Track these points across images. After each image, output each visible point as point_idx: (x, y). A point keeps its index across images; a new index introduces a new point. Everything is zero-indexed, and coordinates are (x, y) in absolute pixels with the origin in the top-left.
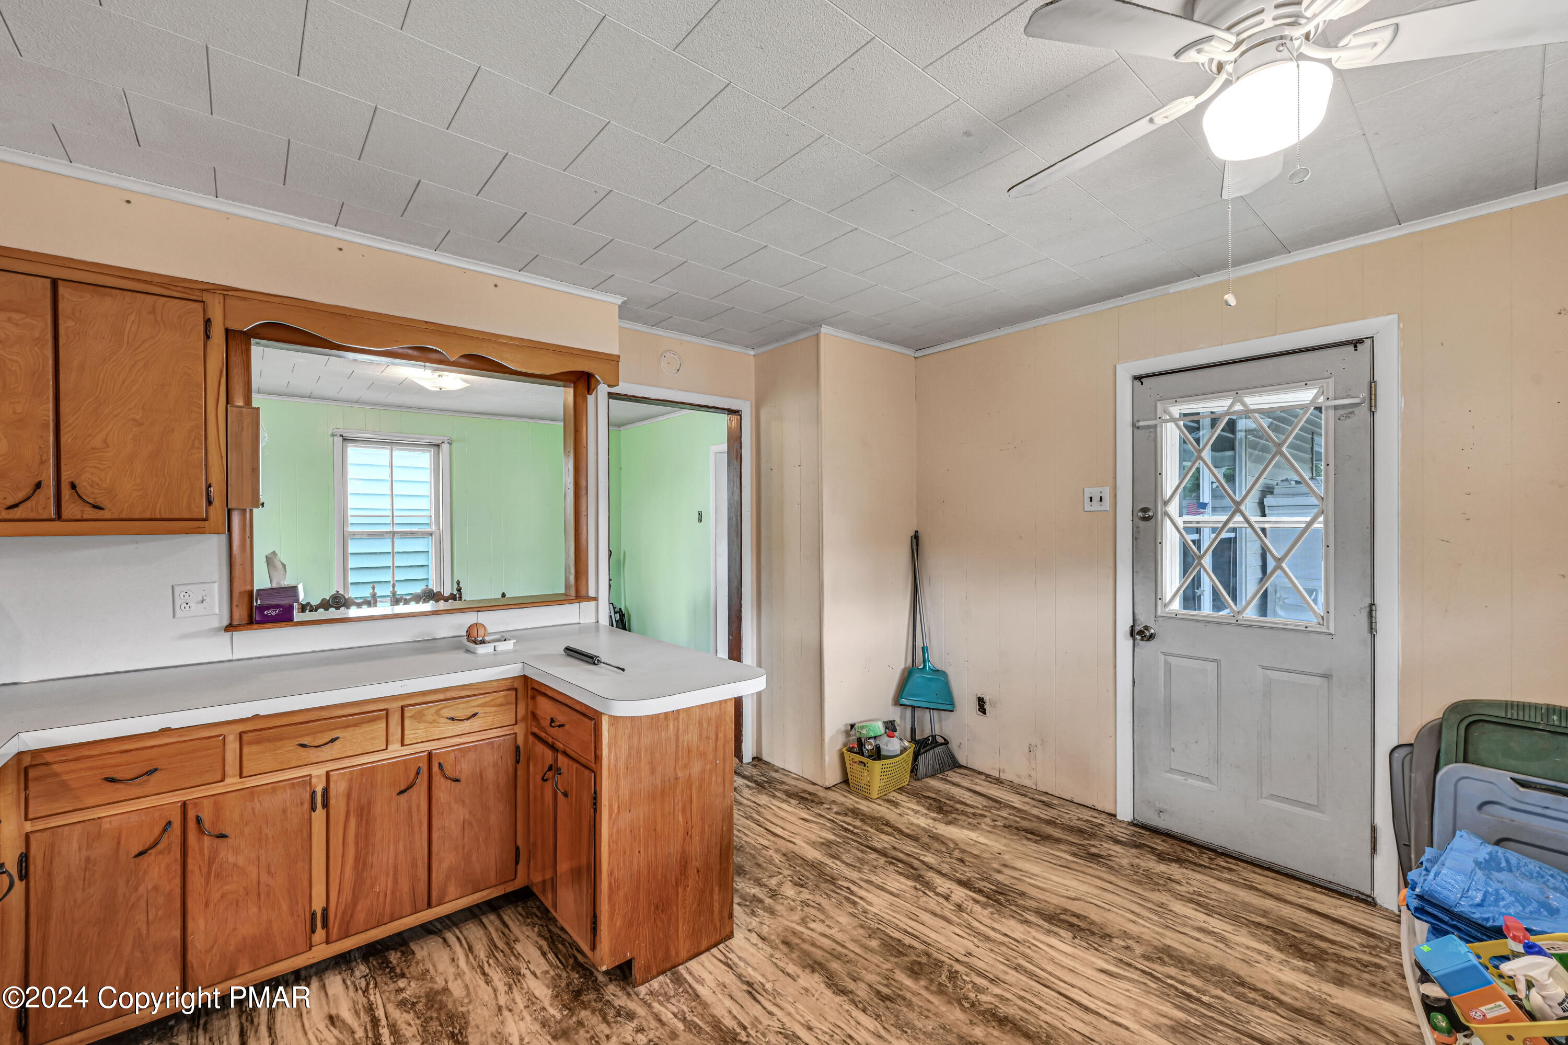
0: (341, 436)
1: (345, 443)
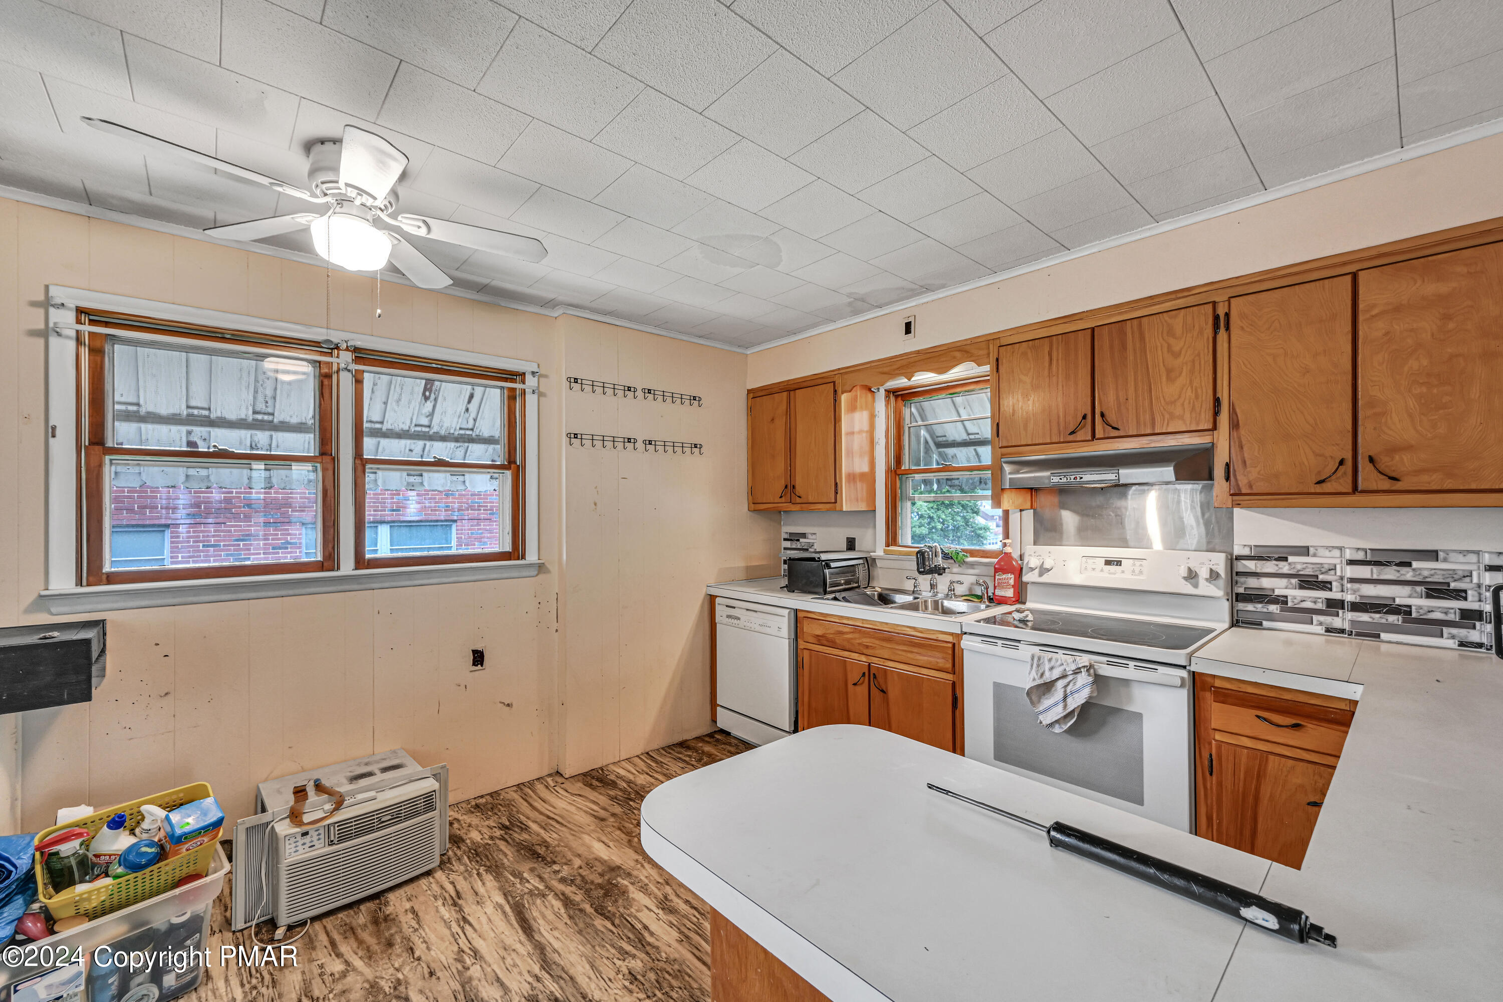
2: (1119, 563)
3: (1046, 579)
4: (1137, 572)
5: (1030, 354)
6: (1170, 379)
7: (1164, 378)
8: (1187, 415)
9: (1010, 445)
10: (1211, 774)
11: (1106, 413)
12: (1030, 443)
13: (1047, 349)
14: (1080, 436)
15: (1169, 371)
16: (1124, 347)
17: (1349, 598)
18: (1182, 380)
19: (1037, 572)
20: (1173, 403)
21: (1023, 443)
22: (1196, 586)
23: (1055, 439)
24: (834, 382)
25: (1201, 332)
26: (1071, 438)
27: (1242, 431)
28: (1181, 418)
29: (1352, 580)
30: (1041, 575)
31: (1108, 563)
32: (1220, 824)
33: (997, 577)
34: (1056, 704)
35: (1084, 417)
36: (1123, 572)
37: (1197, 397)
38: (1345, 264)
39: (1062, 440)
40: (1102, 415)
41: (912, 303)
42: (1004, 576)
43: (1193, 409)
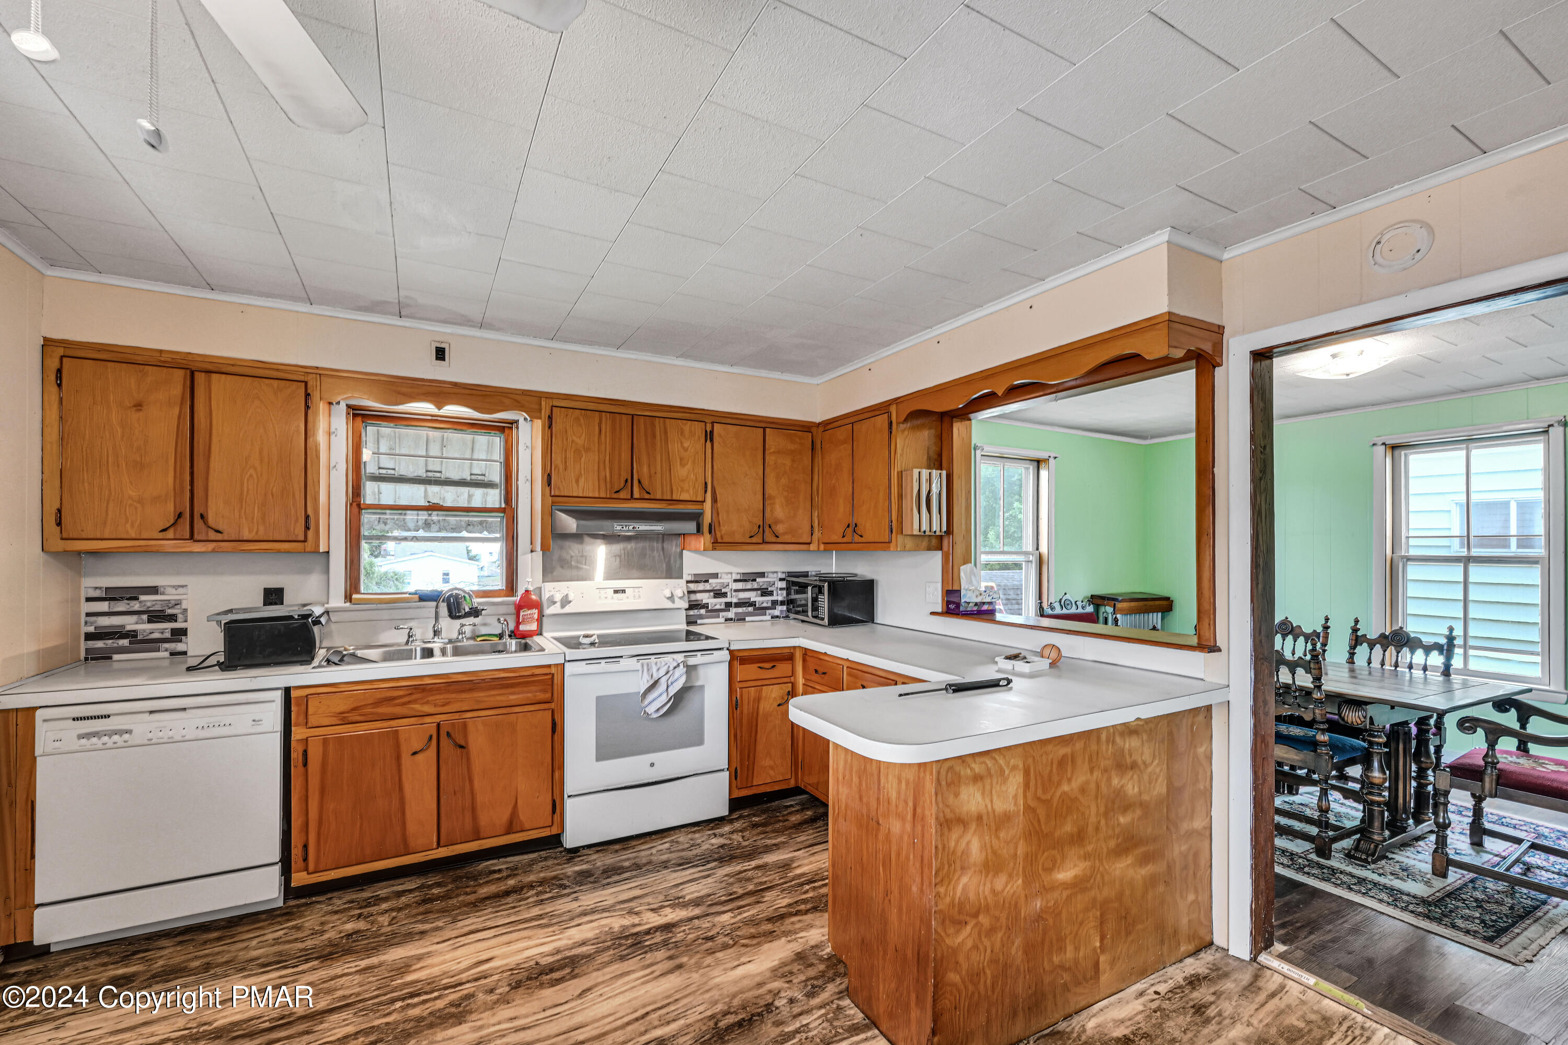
0: (1384, 444)
1: (1397, 452)
2: (623, 591)
3: (568, 609)
4: (637, 597)
5: (582, 421)
6: (683, 465)
7: (678, 463)
8: (691, 491)
9: (562, 494)
10: (736, 709)
11: (642, 481)
12: (581, 495)
13: (597, 421)
14: (622, 495)
15: (681, 459)
16: (654, 436)
17: (734, 600)
18: (689, 466)
19: (558, 604)
20: (683, 481)
21: (575, 494)
22: (673, 602)
23: (603, 495)
24: (306, 383)
25: (699, 439)
26: (615, 496)
27: (719, 505)
28: (688, 491)
29: (736, 591)
30: (563, 606)
31: (616, 592)
32: (741, 737)
33: (522, 614)
34: (660, 695)
35: (626, 481)
36: (628, 598)
37: (696, 480)
38: (760, 422)
39: (608, 496)
40: (639, 482)
41: (448, 329)
42: (529, 612)
43: (694, 487)
